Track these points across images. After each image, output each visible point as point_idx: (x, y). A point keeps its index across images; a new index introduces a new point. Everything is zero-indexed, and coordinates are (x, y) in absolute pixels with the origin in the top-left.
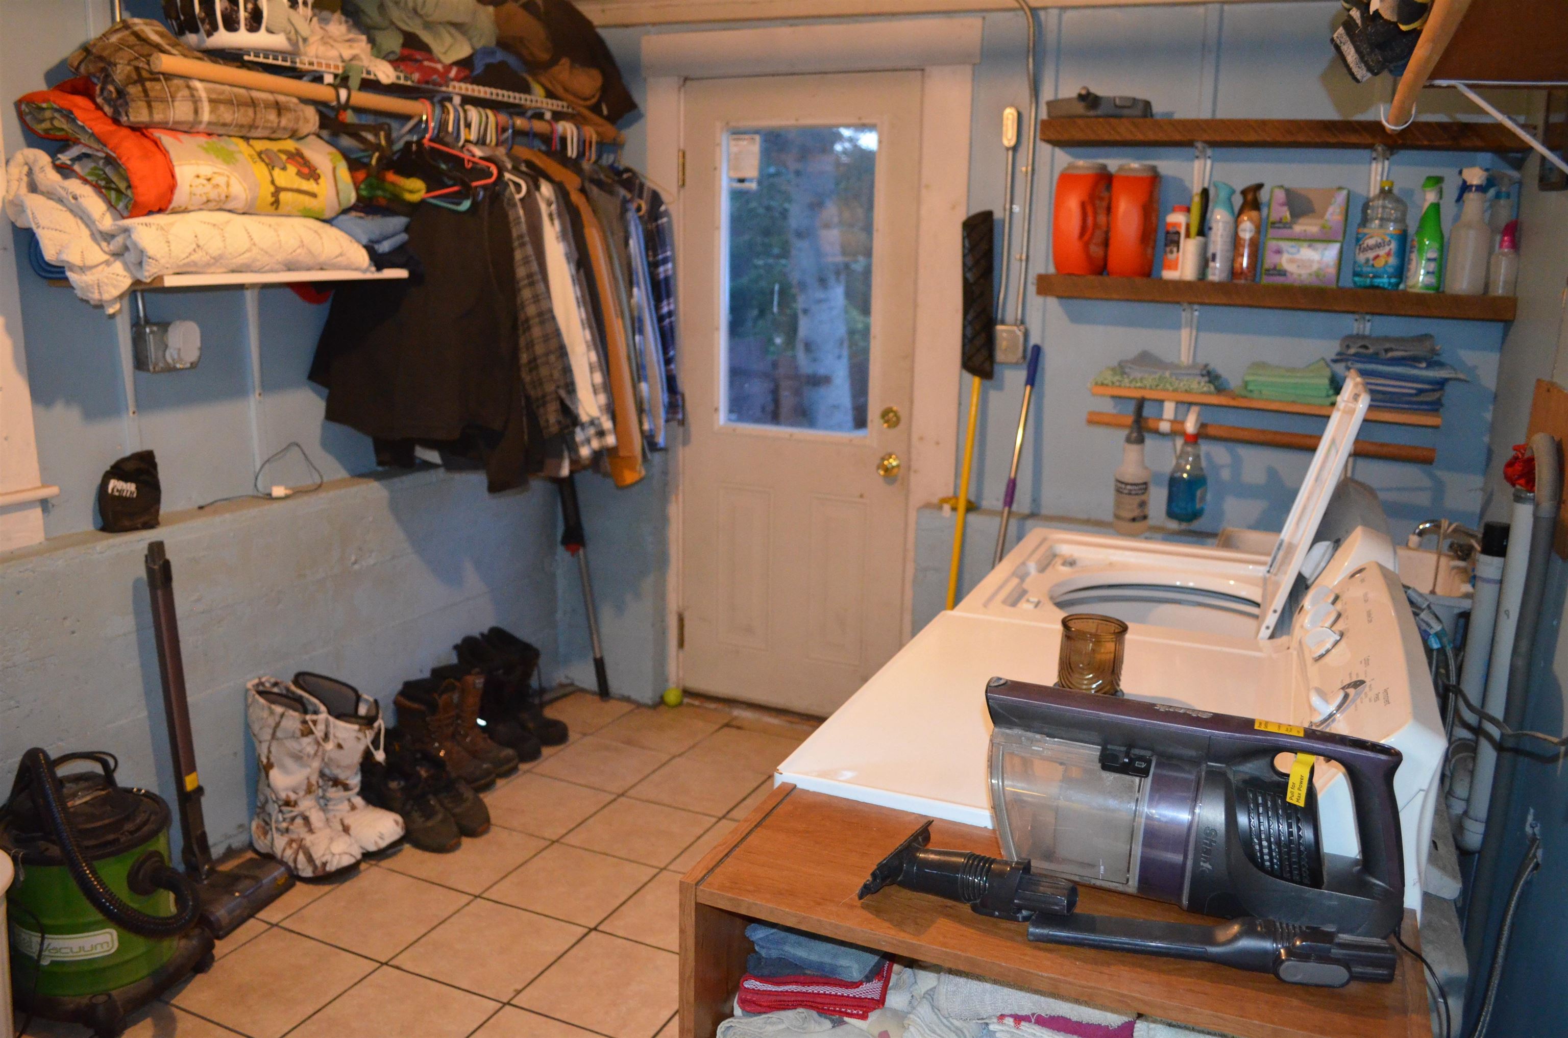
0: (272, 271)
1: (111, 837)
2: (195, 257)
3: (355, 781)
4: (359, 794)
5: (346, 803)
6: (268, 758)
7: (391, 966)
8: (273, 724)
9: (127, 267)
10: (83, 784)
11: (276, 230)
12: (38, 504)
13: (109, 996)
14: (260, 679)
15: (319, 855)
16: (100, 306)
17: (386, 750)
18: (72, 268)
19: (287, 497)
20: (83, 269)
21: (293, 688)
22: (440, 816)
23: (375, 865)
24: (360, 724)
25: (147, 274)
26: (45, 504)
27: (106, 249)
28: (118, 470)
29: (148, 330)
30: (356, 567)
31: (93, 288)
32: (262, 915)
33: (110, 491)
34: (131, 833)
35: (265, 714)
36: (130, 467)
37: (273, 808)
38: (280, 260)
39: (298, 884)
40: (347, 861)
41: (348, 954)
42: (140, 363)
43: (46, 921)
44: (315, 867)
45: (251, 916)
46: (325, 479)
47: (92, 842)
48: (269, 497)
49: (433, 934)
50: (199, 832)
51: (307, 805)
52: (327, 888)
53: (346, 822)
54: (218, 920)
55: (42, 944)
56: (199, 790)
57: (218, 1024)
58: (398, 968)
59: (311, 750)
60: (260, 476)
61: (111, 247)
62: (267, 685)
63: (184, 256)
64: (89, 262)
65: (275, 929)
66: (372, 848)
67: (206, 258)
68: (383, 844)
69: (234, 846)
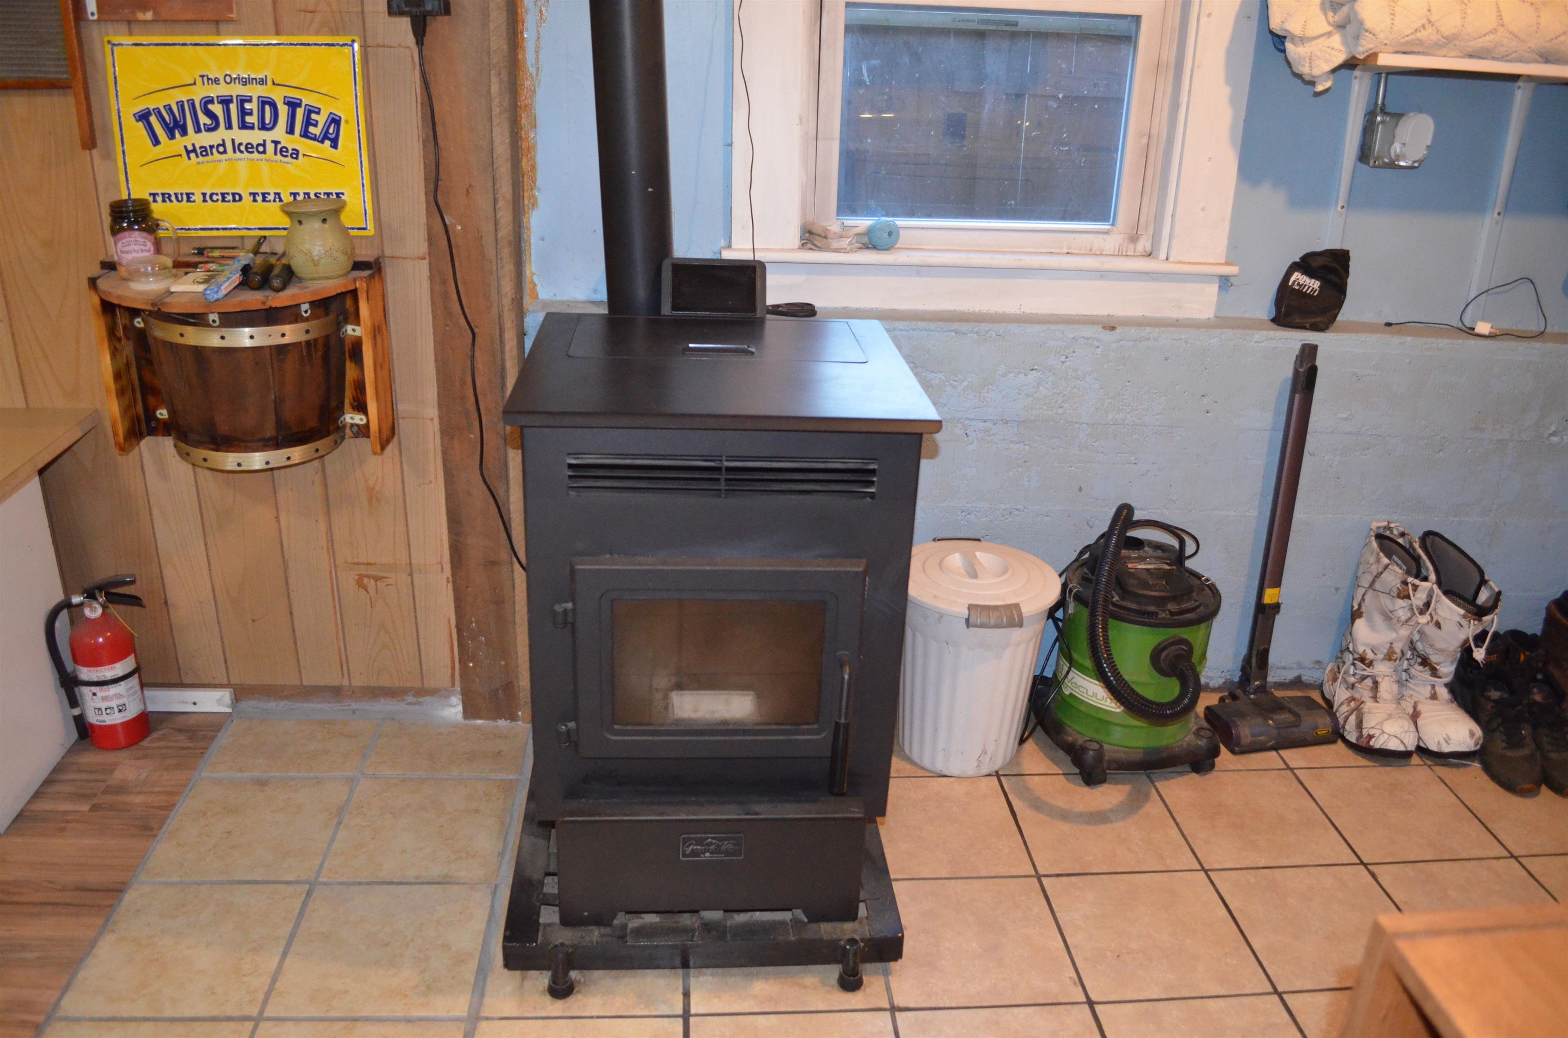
0: (1521, 60)
1: (1152, 608)
2: (1422, 35)
3: (1448, 669)
4: (1446, 685)
5: (1429, 688)
6: (1360, 605)
7: (1368, 870)
8: (1375, 573)
9: (1345, 42)
10: (1159, 553)
11: (1537, 10)
12: (1217, 280)
13: (1101, 746)
14: (1388, 522)
15: (1369, 724)
16: (1312, 83)
17: (1489, 652)
18: (1293, 38)
19: (1490, 336)
20: (1303, 40)
21: (1417, 545)
22: (1525, 752)
23: (1429, 766)
24: (1468, 611)
25: (1361, 49)
26: (1225, 282)
27: (1331, 20)
28: (1306, 264)
29: (1379, 119)
30: (1554, 439)
31: (1304, 59)
32: (1286, 754)
33: (1290, 283)
34: (1172, 614)
35: (1372, 560)
36: (1317, 263)
37: (1349, 658)
38: (1533, 46)
39: (1340, 742)
40: (1394, 745)
41: (1336, 833)
42: (1364, 154)
43: (1075, 656)
44: (1361, 736)
45: (1275, 748)
46: (1549, 329)
47: (1134, 606)
48: (1470, 331)
49: (1434, 867)
50: (1262, 647)
51: (1382, 669)
52: (1363, 761)
53: (1420, 707)
54: (1239, 737)
55: (1068, 673)
56: (1276, 607)
57: (1177, 824)
58: (1373, 875)
59: (1403, 614)
60: (1471, 306)
61: (1336, 18)
62: (1395, 532)
63: (1409, 32)
64: (1310, 33)
65: (1288, 772)
66: (1433, 747)
67: (1435, 37)
68: (1446, 749)
69: (1304, 678)
